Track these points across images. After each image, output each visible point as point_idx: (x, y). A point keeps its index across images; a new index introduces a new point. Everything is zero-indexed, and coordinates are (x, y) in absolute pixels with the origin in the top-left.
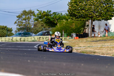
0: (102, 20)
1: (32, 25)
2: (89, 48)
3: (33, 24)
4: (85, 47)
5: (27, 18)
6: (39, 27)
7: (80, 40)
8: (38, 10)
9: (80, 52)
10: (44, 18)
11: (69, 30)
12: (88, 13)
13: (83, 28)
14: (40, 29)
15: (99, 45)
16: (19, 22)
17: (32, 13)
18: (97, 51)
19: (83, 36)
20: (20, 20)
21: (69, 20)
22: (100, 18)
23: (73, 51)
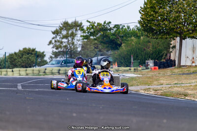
1: (78, 46)
2: (177, 87)
3: (80, 44)
4: (170, 86)
5: (69, 35)
6: (91, 49)
7: (161, 73)
8: (88, 21)
9: (161, 95)
10: (99, 35)
11: (142, 55)
12: (174, 25)
13: (165, 52)
14: (92, 54)
15: (193, 81)
16: (55, 41)
17: (78, 26)
18: (190, 92)
19: (166, 65)
20: (58, 38)
21: (142, 38)
22: (194, 33)
23: (148, 92)
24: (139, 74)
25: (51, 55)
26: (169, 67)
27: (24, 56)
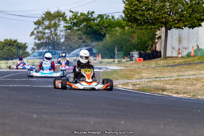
0: (184, 28)
1: (61, 37)
2: (156, 81)
3: (63, 35)
4: (149, 80)
5: (52, 25)
6: (75, 40)
7: (146, 65)
8: (71, 11)
9: (138, 90)
10: (82, 26)
11: (126, 46)
12: (160, 15)
13: (151, 43)
14: (76, 45)
15: (174, 74)
16: (38, 32)
17: (61, 16)
18: (168, 86)
20: (40, 29)
21: (127, 28)
22: (180, 24)
23: (126, 87)
24: (123, 67)
25: (34, 46)
26: (154, 59)
27: (5, 48)
